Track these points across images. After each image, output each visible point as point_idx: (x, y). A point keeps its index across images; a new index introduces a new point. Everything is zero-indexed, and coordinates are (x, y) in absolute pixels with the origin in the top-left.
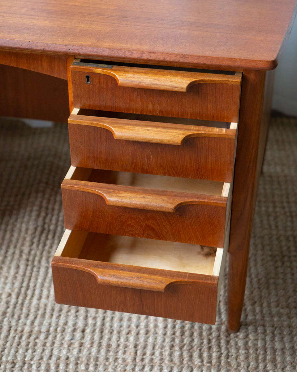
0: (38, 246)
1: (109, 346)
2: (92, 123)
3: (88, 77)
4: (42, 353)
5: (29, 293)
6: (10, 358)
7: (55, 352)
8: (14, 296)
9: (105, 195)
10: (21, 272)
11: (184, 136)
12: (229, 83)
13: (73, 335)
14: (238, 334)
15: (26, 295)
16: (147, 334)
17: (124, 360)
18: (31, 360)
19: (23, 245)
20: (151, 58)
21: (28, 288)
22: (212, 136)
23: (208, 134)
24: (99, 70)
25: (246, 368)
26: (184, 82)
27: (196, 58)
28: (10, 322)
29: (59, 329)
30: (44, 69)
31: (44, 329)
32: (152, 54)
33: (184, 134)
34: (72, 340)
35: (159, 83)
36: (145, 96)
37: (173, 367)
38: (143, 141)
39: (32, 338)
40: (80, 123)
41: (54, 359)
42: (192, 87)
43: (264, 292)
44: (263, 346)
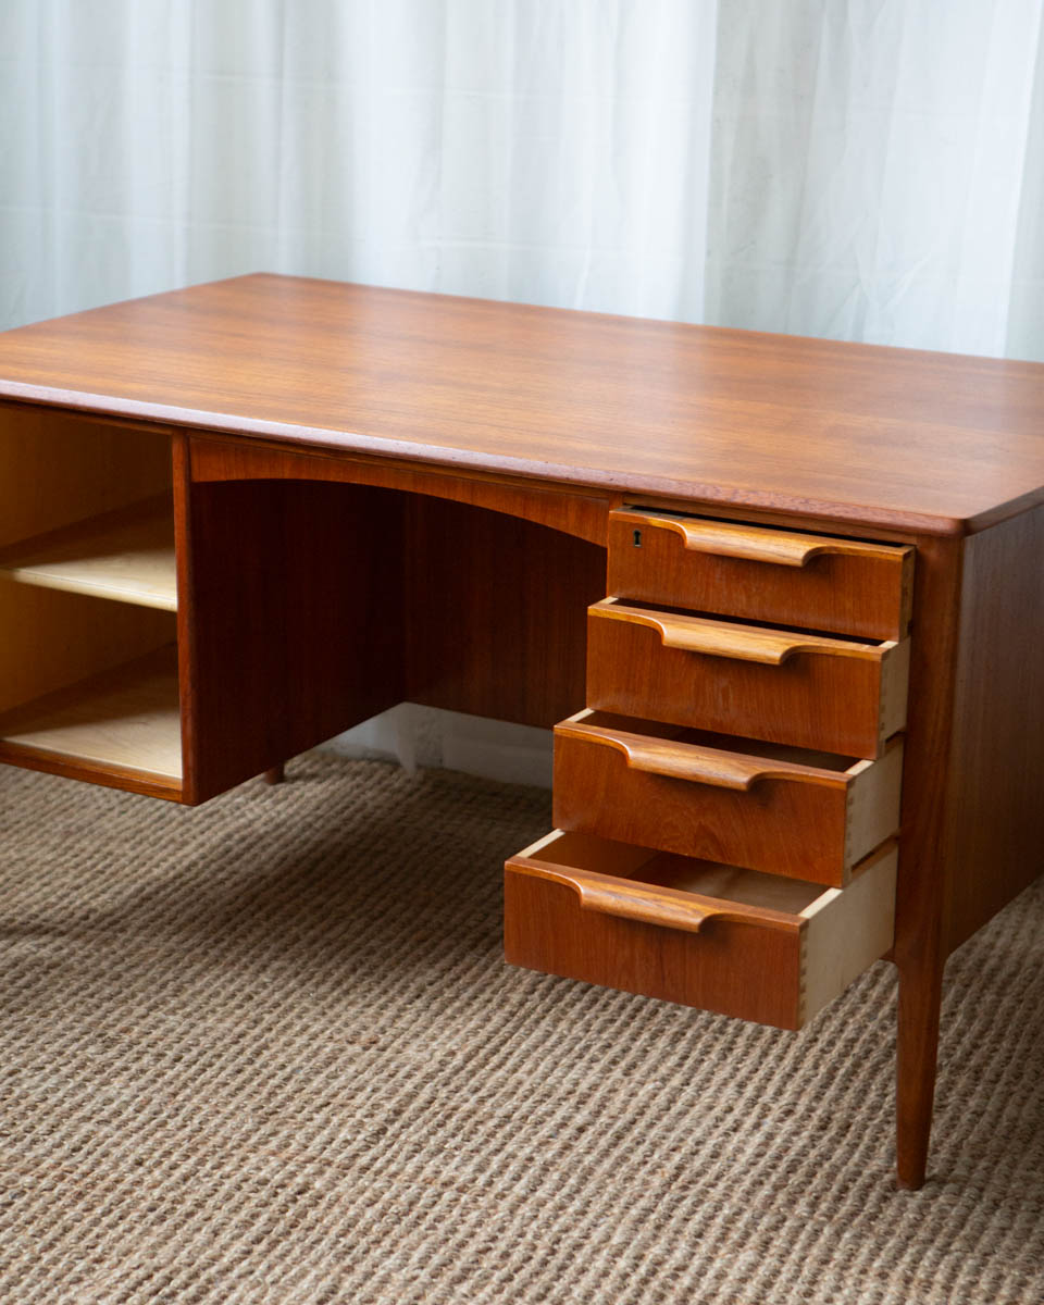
0: (543, 997)
1: (623, 1159)
2: (629, 617)
3: (637, 534)
4: (481, 1144)
5: (495, 1060)
6: (415, 1138)
7: (509, 1148)
8: (460, 1057)
9: (627, 748)
10: (490, 1027)
11: (787, 648)
12: (883, 557)
13: (558, 1132)
14: (916, 1193)
15: (486, 1061)
16: (712, 1157)
17: (645, 1183)
18: (456, 1149)
19: (512, 990)
20: (748, 502)
21: (495, 1051)
22: (840, 654)
23: (832, 648)
24: (657, 521)
25: (903, 1238)
26: (802, 547)
27: (827, 505)
28: (437, 1091)
29: (532, 1117)
30: (568, 523)
31: (500, 1112)
32: (751, 495)
33: (787, 644)
34: (551, 1137)
35: (756, 547)
36: (734, 577)
37: (745, 1210)
38: (712, 651)
39: (472, 1121)
40: (608, 616)
41: (502, 1155)
42: (814, 558)
43: (1016, 1144)
44: (961, 1216)
